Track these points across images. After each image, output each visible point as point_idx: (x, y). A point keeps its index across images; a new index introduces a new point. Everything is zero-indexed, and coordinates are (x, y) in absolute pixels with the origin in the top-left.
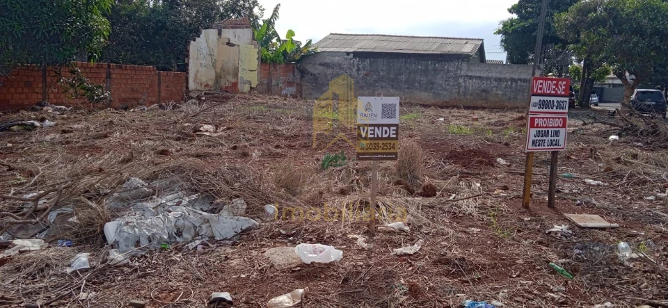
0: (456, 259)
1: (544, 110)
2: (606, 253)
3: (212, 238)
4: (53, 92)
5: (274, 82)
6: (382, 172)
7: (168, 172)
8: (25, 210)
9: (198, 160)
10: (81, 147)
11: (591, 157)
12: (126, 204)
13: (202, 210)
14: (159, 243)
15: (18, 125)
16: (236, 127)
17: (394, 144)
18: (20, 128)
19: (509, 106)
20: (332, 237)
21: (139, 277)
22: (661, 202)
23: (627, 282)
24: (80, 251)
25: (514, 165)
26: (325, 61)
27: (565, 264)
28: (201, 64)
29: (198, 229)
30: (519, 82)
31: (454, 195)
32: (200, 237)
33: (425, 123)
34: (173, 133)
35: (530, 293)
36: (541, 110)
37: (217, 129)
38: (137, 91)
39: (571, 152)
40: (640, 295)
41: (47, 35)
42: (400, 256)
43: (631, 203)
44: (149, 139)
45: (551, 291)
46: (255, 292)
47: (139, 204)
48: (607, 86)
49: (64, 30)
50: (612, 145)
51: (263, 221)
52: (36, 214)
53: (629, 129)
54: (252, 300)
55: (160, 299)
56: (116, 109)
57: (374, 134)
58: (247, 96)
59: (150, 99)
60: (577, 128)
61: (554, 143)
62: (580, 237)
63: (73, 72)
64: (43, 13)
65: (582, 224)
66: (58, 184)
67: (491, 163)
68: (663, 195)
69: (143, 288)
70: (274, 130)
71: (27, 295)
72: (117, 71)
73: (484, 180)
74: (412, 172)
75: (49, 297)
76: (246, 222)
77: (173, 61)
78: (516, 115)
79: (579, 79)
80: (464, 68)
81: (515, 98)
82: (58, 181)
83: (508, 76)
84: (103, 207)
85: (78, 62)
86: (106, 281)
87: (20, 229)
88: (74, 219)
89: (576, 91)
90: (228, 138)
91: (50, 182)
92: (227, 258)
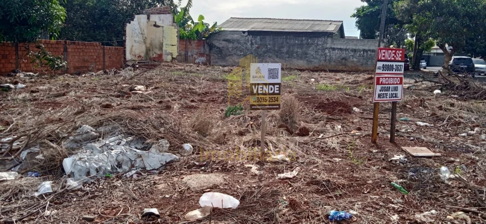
0: (324, 181)
1: (386, 72)
2: (432, 175)
3: (144, 169)
4: (23, 62)
5: (189, 54)
6: (270, 118)
7: (110, 121)
8: (3, 150)
9: (133, 112)
10: (45, 103)
11: (421, 106)
12: (79, 145)
13: (136, 148)
14: (104, 173)
16: (162, 87)
17: (278, 98)
19: (362, 70)
20: (233, 166)
21: (89, 198)
22: (471, 137)
23: (447, 195)
24: (45, 180)
25: (366, 112)
26: (227, 38)
27: (402, 183)
28: (135, 41)
29: (133, 162)
30: (369, 52)
31: (322, 135)
32: (135, 168)
33: (302, 82)
34: (115, 92)
35: (377, 204)
36: (384, 72)
37: (147, 89)
38: (87, 61)
39: (406, 103)
40: (456, 205)
41: (18, 19)
42: (283, 179)
43: (449, 139)
44: (96, 97)
45: (393, 203)
46: (176, 208)
47: (89, 144)
48: (432, 55)
49: (30, 16)
50: (436, 97)
51: (182, 156)
52: (11, 153)
53: (448, 85)
54: (174, 213)
55: (105, 214)
56: (71, 75)
57: (262, 90)
58: (170, 64)
59: (97, 67)
60: (411, 85)
61: (394, 95)
62: (413, 164)
63: (39, 47)
64: (14, 3)
65: (414, 154)
66: (28, 130)
67: (350, 111)
68: (472, 132)
69: (92, 207)
70: (190, 89)
71: (5, 213)
72: (72, 46)
73: (344, 123)
74: (291, 118)
75: (22, 214)
76: (169, 157)
77: (114, 38)
78: (367, 76)
79: (412, 50)
80: (328, 42)
81: (366, 64)
82: (28, 129)
83: (361, 48)
84: (61, 147)
85: (42, 40)
86: (65, 201)
88: (40, 157)
89: (410, 58)
90: (156, 95)
91: (22, 129)
92: (155, 183)
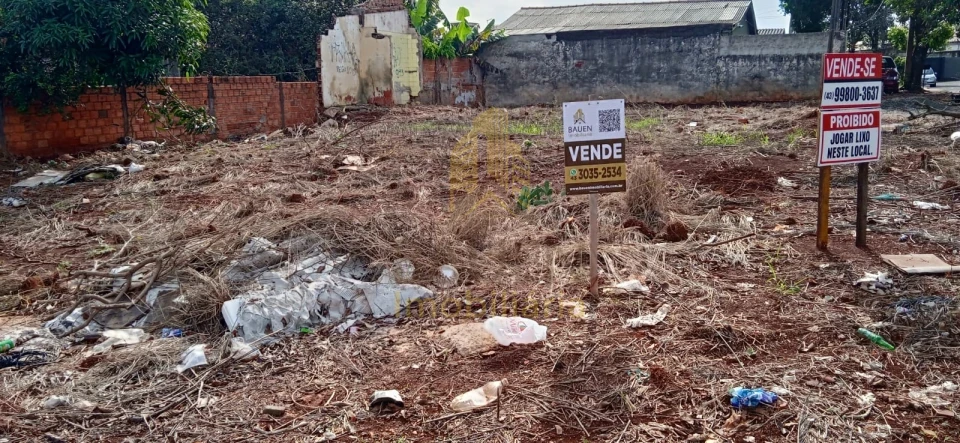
1: (844, 103)
2: (945, 311)
3: (370, 316)
4: (137, 122)
5: (443, 87)
6: (605, 210)
7: (303, 228)
8: (115, 290)
9: (343, 208)
10: (182, 198)
11: (923, 168)
12: (248, 275)
13: (353, 277)
14: (297, 326)
15: (95, 172)
16: (393, 156)
17: (620, 168)
18: (98, 176)
19: (796, 97)
21: (273, 374)
24: (192, 342)
25: (805, 186)
26: (515, 50)
27: (882, 329)
28: (338, 67)
29: (349, 304)
30: (810, 60)
31: (713, 237)
32: (353, 315)
33: (669, 130)
34: (306, 170)
35: (829, 373)
36: (839, 103)
37: (366, 161)
38: (252, 113)
39: (891, 162)
41: (123, 42)
42: (637, 329)
44: (274, 181)
45: (862, 370)
46: (433, 389)
47: (266, 274)
48: (948, 56)
49: (145, 33)
50: (956, 147)
51: (438, 289)
52: (130, 295)
54: (430, 399)
55: (304, 403)
56: (224, 141)
57: (589, 155)
58: (406, 109)
59: (270, 123)
60: (901, 125)
61: (862, 150)
62: (906, 289)
63: (162, 92)
64: (115, 11)
65: (908, 269)
66: (155, 252)
67: (769, 186)
69: (280, 389)
70: (447, 157)
71: (128, 404)
72: (222, 86)
73: (758, 211)
74: (649, 205)
75: (157, 406)
76: (415, 291)
77: (299, 66)
78: (806, 110)
79: (904, 49)
80: (724, 45)
81: (805, 84)
82: (156, 248)
83: (793, 52)
84: (218, 281)
85: (168, 78)
86: (231, 381)
87: (110, 316)
88: (180, 299)
89: (900, 68)
90: (383, 173)
91: (146, 250)
92: (391, 343)
